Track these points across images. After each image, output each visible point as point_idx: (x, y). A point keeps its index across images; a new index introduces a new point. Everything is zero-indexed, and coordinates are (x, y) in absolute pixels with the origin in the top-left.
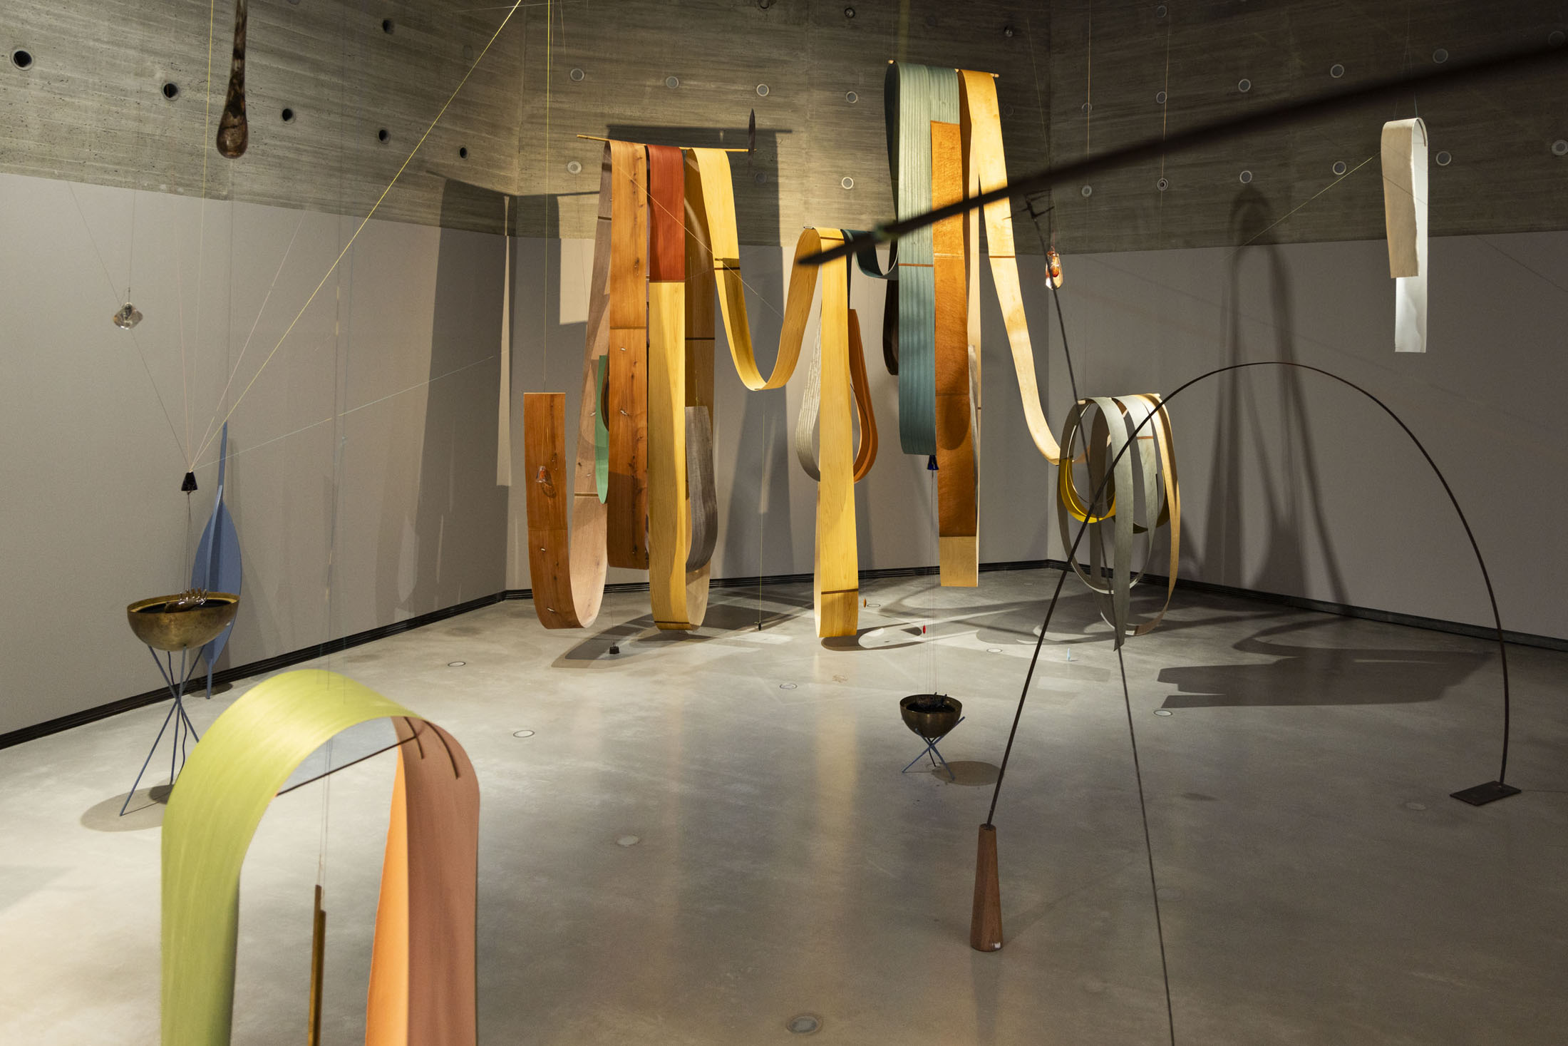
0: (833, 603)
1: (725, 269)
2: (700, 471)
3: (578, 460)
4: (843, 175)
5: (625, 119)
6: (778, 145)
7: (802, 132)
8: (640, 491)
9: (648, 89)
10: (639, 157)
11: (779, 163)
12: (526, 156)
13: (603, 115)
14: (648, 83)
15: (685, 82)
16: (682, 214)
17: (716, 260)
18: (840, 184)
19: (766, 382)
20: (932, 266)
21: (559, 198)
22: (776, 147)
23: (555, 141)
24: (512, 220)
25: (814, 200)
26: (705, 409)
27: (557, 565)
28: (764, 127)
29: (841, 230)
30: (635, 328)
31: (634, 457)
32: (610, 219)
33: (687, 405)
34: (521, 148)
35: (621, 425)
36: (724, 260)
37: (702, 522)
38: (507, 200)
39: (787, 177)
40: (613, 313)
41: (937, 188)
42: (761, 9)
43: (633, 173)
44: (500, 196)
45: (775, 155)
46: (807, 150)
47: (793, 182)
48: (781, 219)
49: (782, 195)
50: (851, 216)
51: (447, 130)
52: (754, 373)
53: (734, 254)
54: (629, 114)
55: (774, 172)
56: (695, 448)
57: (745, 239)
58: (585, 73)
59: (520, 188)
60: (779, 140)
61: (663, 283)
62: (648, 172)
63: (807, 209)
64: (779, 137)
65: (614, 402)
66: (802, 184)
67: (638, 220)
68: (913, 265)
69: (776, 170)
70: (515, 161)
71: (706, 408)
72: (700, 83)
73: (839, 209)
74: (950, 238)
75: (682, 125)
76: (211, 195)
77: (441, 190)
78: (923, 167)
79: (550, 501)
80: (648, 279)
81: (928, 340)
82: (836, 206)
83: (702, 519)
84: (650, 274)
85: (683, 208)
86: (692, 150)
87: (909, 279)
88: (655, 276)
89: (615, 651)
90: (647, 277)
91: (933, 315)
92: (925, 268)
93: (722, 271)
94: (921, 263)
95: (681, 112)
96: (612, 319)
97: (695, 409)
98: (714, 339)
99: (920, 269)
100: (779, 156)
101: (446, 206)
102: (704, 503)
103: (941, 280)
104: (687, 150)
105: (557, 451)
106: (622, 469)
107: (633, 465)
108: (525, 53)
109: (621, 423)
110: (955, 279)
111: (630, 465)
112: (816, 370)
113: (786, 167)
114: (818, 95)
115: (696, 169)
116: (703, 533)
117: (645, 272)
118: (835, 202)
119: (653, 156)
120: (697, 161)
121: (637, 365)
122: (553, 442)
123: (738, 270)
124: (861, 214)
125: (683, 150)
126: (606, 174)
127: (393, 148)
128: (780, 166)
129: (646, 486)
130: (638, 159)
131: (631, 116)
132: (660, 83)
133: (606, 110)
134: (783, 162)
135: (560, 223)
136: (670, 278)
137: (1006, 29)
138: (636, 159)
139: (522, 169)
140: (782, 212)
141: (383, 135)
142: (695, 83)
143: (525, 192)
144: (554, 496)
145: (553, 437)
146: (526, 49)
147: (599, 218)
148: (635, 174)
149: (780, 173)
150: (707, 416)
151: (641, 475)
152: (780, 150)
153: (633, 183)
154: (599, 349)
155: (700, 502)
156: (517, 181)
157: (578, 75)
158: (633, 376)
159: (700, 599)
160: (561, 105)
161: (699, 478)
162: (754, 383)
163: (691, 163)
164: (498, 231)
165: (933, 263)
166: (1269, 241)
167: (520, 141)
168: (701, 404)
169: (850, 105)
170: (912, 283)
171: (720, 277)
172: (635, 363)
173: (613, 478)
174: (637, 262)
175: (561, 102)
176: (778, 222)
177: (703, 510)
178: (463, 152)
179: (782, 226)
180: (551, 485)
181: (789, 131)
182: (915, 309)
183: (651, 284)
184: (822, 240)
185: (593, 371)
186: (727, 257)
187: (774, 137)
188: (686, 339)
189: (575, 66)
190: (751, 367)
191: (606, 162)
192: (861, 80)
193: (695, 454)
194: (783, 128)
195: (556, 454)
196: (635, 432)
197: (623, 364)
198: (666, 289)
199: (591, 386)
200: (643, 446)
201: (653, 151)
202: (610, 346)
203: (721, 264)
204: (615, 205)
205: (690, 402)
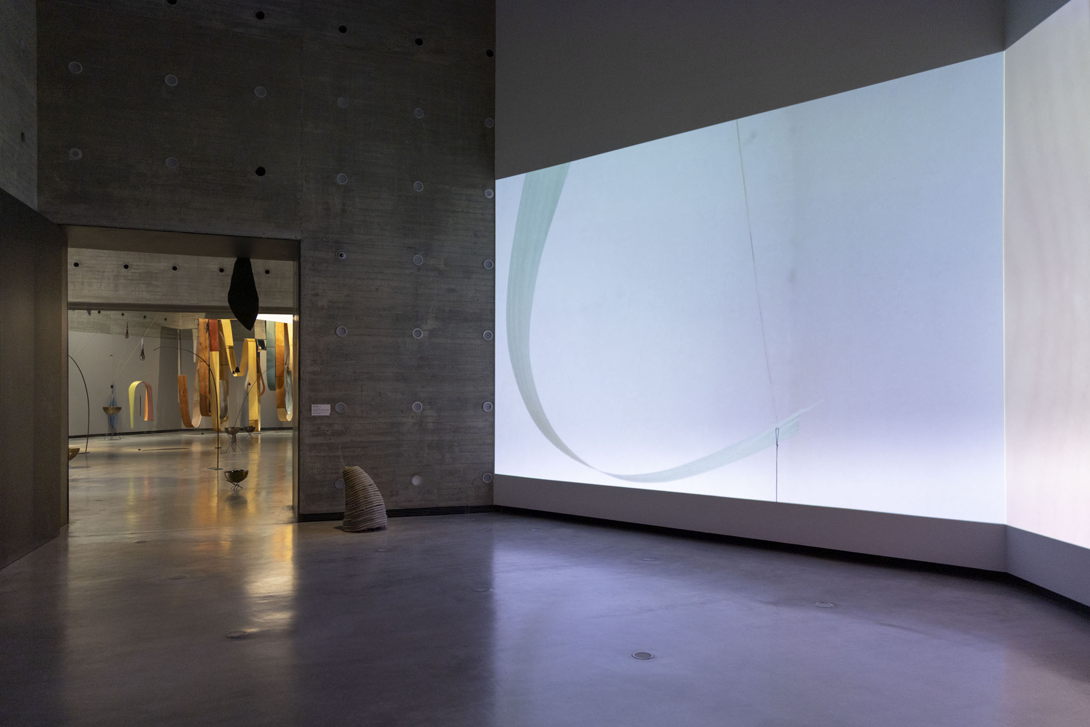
3: (192, 394)
8: (208, 399)
12: (183, 320)
16: (217, 335)
19: (238, 375)
20: (275, 347)
21: (193, 330)
24: (180, 335)
29: (255, 339)
33: (220, 381)
34: (182, 317)
36: (229, 346)
38: (178, 331)
40: (201, 360)
44: (177, 330)
51: (161, 314)
53: (232, 344)
56: (222, 390)
57: (235, 339)
59: (182, 327)
61: (213, 351)
62: (209, 325)
65: (201, 378)
67: (206, 338)
68: (270, 347)
70: (180, 321)
74: (281, 341)
76: (107, 333)
77: (160, 329)
88: (211, 350)
96: (201, 362)
97: (222, 382)
98: (226, 365)
101: (162, 333)
105: (186, 388)
106: (203, 393)
107: (205, 392)
112: (249, 371)
115: (221, 324)
117: (208, 349)
125: (218, 320)
126: (198, 325)
127: (148, 320)
130: (206, 322)
135: (192, 336)
136: (215, 350)
139: (183, 323)
141: (145, 317)
143: (183, 329)
144: (185, 397)
145: (184, 384)
147: (197, 335)
148: (205, 326)
150: (226, 384)
153: (205, 328)
154: (198, 367)
163: (220, 322)
164: (176, 339)
168: (224, 381)
171: (228, 350)
173: (200, 395)
174: (206, 347)
177: (224, 404)
178: (166, 319)
183: (211, 352)
184: (248, 342)
188: (220, 366)
196: (206, 385)
197: (202, 370)
198: (214, 353)
199: (197, 375)
200: (208, 388)
201: (210, 321)
202: (200, 366)
203: (228, 347)
204: (200, 334)
205: (220, 379)
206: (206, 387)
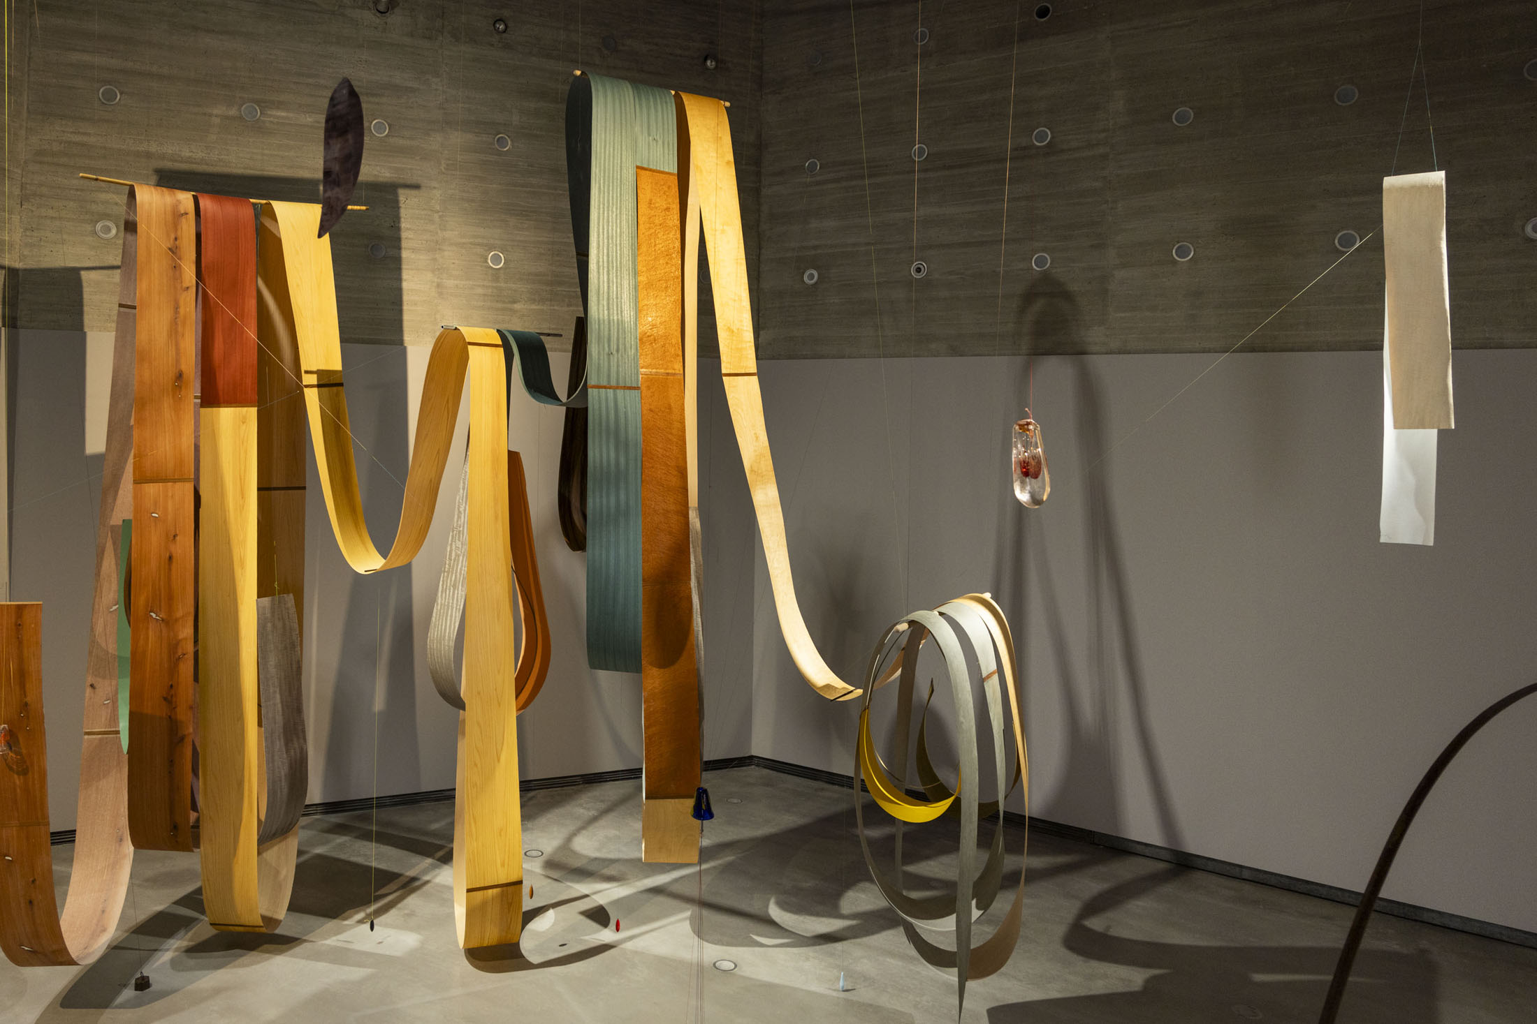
0: (484, 904)
1: (319, 386)
2: (281, 695)
3: (90, 680)
4: (491, 248)
5: (181, 162)
6: (401, 205)
7: (435, 188)
8: (182, 739)
9: (216, 121)
10: (182, 212)
11: (403, 230)
12: (32, 211)
13: (148, 155)
14: (215, 112)
15: (269, 112)
16: (252, 304)
17: (307, 372)
18: (487, 262)
19: (385, 557)
20: (637, 388)
22: (399, 208)
23: (77, 190)
25: (450, 283)
26: (290, 599)
27: (34, 881)
28: (381, 179)
29: (498, 331)
30: (175, 481)
31: (171, 686)
32: (134, 308)
33: (260, 595)
34: (24, 199)
35: (152, 635)
36: (320, 373)
37: (283, 773)
39: (414, 250)
40: (139, 456)
41: (644, 269)
42: (378, 14)
43: (173, 236)
45: (397, 218)
46: (440, 214)
47: (421, 257)
48: (405, 307)
49: (406, 275)
50: (500, 305)
52: (364, 543)
53: (336, 364)
54: (187, 154)
55: (396, 242)
56: (272, 661)
58: (121, 94)
59: (22, 258)
60: (402, 199)
61: (221, 409)
62: (198, 237)
63: (441, 294)
64: (403, 195)
65: (140, 600)
66: (435, 259)
67: (182, 311)
68: (610, 388)
69: (399, 239)
70: (16, 218)
71: (291, 595)
72: (291, 115)
73: (485, 295)
74: (663, 346)
75: (266, 173)
78: (625, 237)
79: (18, 780)
80: (199, 401)
81: (632, 503)
82: (480, 291)
83: (283, 770)
84: (202, 393)
85: (254, 293)
86: (270, 204)
87: (604, 409)
88: (210, 398)
89: (143, 984)
90: (196, 397)
91: (639, 464)
92: (628, 391)
93: (315, 390)
94: (621, 384)
95: (263, 155)
96: (138, 467)
97: (273, 601)
98: (304, 488)
99: (620, 393)
100: (402, 220)
102: (286, 744)
103: (651, 410)
104: (262, 205)
105: (28, 699)
106: (152, 706)
107: (169, 699)
108: (29, 58)
109: (151, 633)
110: (670, 408)
111: (165, 699)
112: (459, 544)
113: (412, 236)
114: (457, 138)
115: (275, 232)
116: (285, 791)
117: (194, 389)
118: (479, 286)
119: (205, 210)
120: (276, 221)
121: (178, 538)
122: (22, 686)
123: (340, 388)
124: (514, 302)
125: (254, 204)
126: (130, 237)
128: (404, 235)
129: (191, 730)
130: (182, 215)
131: (190, 157)
132: (233, 112)
133: (154, 148)
134: (408, 229)
135: (86, 309)
136: (235, 400)
137: (706, 59)
138: (177, 215)
139: (26, 229)
140: (406, 298)
142: (283, 114)
143: (31, 264)
144: (24, 772)
145: (22, 676)
146: (30, 53)
147: (121, 305)
148: (176, 239)
149: (404, 244)
150: (293, 610)
151: (183, 714)
152: (403, 212)
153: (174, 250)
154: (123, 507)
155: (279, 744)
156: (17, 247)
157: (110, 96)
158: (170, 558)
159: (284, 872)
160: (85, 139)
161: (280, 705)
162: (366, 561)
163: (268, 223)
165: (640, 385)
166: (1078, 351)
167: (22, 187)
168: (285, 590)
169: (500, 154)
170: (608, 417)
171: (312, 398)
172: (175, 536)
174: (180, 376)
175: (85, 134)
176: (400, 311)
177: (285, 756)
179: (407, 317)
180: (20, 754)
181: (417, 187)
182: (612, 455)
183: (203, 410)
184: (470, 347)
185: (114, 543)
186: (321, 368)
187: (396, 195)
188: (259, 489)
189: (109, 82)
190: (360, 536)
191: (131, 218)
192: (516, 119)
193: (272, 671)
194: (408, 182)
195: (26, 704)
196: (174, 646)
197: (154, 540)
198: (227, 417)
199: (110, 566)
200: (186, 668)
201: (206, 203)
202: (138, 507)
204: (142, 286)
205: (264, 589)
206: (174, 661)
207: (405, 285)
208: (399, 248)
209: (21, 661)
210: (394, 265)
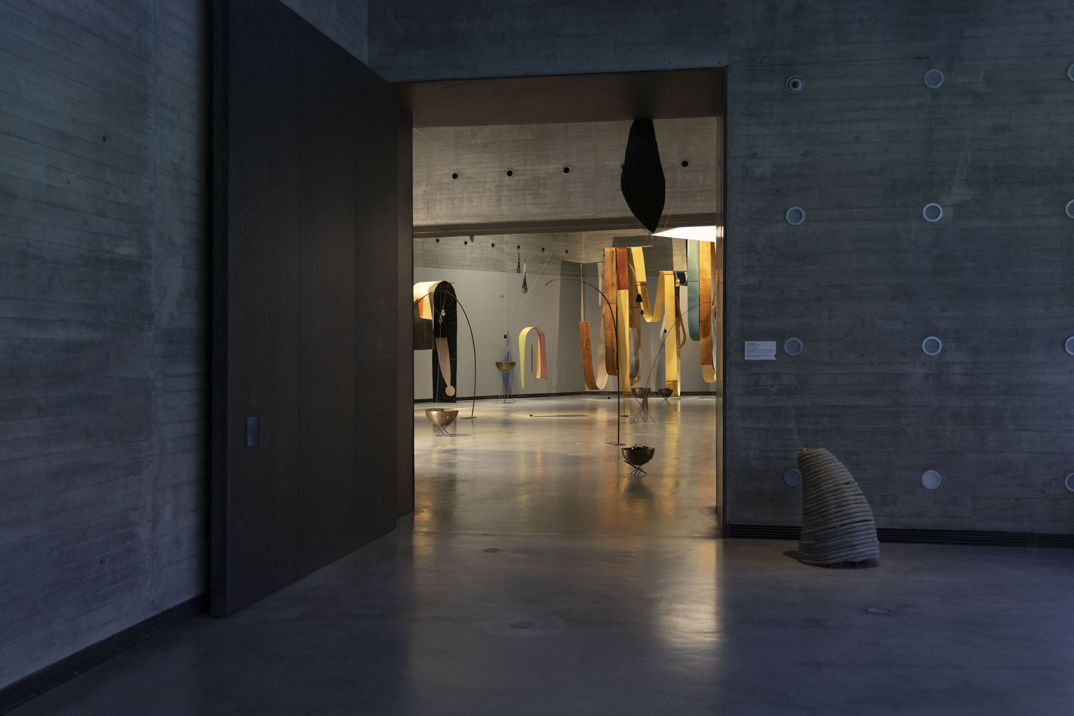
0: (670, 384)
1: (641, 285)
2: (634, 347)
3: (598, 342)
8: (614, 351)
12: (587, 251)
13: (611, 234)
16: (627, 269)
17: (638, 282)
21: (598, 264)
23: (596, 244)
24: (583, 271)
27: (590, 369)
30: (613, 304)
31: (612, 341)
32: (606, 270)
33: (630, 326)
34: (585, 248)
36: (641, 281)
38: (581, 265)
43: (611, 257)
44: (579, 264)
51: (561, 245)
52: (650, 317)
53: (645, 281)
55: (671, 249)
56: (632, 340)
59: (585, 261)
61: (621, 290)
62: (616, 256)
65: (607, 326)
67: (613, 271)
68: (692, 281)
70: (584, 253)
71: (636, 328)
74: (706, 272)
77: (560, 264)
79: (587, 351)
80: (617, 289)
81: (697, 305)
86: (631, 248)
88: (619, 288)
91: (698, 297)
92: (696, 282)
94: (695, 280)
97: (632, 328)
99: (694, 282)
101: (562, 269)
102: (635, 357)
103: (703, 286)
104: (628, 248)
106: (609, 345)
109: (608, 331)
110: (707, 286)
111: (611, 344)
115: (631, 253)
116: (635, 366)
117: (616, 287)
120: (632, 251)
121: (614, 314)
123: (646, 284)
126: (604, 257)
127: (546, 252)
130: (614, 252)
136: (624, 289)
139: (586, 255)
141: (543, 249)
143: (587, 262)
144: (588, 350)
145: (587, 334)
150: (636, 331)
151: (614, 346)
153: (611, 259)
154: (604, 311)
156: (584, 259)
158: (613, 318)
161: (633, 349)
162: (649, 320)
164: (578, 276)
165: (700, 281)
167: (585, 246)
168: (634, 327)
170: (691, 287)
171: (639, 288)
173: (606, 347)
174: (613, 284)
177: (635, 359)
178: (566, 252)
180: (587, 347)
182: (693, 295)
183: (618, 291)
184: (665, 275)
185: (603, 318)
188: (629, 307)
190: (648, 315)
193: (632, 342)
195: (588, 338)
196: (612, 335)
197: (609, 315)
198: (622, 292)
199: (602, 322)
200: (615, 339)
201: (618, 250)
202: (606, 310)
203: (640, 284)
207: (674, 260)
208: (672, 251)
209: (587, 331)
210: (671, 255)
